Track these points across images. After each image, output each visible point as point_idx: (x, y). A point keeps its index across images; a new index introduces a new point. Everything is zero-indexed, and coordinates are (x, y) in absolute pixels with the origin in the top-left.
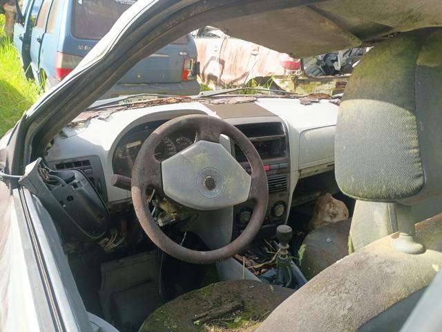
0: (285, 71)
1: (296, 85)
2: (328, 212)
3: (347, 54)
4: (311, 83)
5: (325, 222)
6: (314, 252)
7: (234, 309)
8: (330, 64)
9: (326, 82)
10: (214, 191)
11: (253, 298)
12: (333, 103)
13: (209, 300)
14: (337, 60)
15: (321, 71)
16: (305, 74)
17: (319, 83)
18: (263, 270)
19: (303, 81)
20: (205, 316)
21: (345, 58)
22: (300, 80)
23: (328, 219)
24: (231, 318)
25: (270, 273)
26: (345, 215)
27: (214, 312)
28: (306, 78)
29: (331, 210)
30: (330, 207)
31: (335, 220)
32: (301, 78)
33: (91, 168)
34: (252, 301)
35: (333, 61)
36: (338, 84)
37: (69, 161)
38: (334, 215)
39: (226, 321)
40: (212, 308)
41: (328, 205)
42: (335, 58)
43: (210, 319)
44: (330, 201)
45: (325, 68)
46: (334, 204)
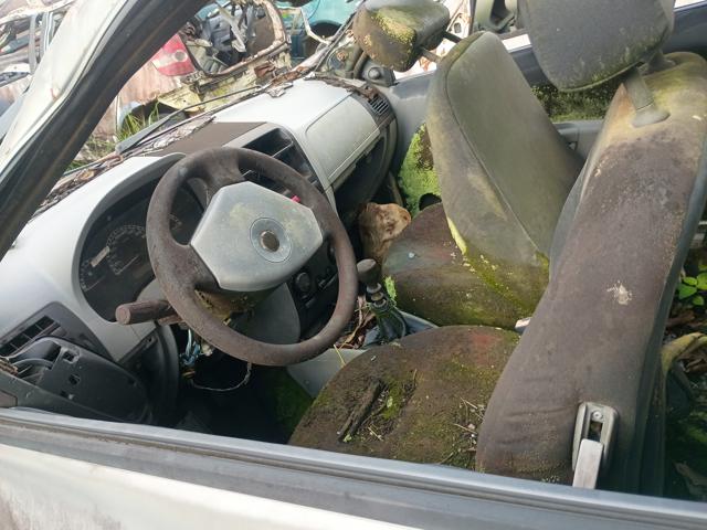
0: (174, 81)
1: (202, 96)
2: (383, 227)
3: (243, 24)
4: (221, 85)
5: (386, 241)
6: (409, 277)
7: (377, 394)
8: (225, 48)
9: (240, 75)
10: (281, 250)
11: (385, 369)
12: (311, 79)
13: (339, 406)
14: (233, 37)
15: (219, 65)
16: (206, 74)
17: (232, 79)
18: (360, 339)
19: (209, 87)
20: (351, 424)
21: (243, 30)
22: (202, 86)
23: (387, 236)
24: (382, 406)
25: (371, 336)
26: (405, 218)
27: (358, 412)
28: (211, 80)
29: (385, 221)
30: (382, 218)
31: (397, 232)
32: (202, 83)
33: (58, 326)
34: (387, 372)
35: (228, 42)
36: (257, 70)
37: (16, 333)
38: (392, 226)
39: (380, 412)
40: (350, 412)
41: (378, 218)
42: (228, 37)
43: (360, 423)
44: (378, 211)
45: (221, 56)
46: (384, 212)
